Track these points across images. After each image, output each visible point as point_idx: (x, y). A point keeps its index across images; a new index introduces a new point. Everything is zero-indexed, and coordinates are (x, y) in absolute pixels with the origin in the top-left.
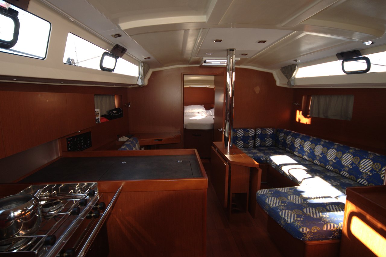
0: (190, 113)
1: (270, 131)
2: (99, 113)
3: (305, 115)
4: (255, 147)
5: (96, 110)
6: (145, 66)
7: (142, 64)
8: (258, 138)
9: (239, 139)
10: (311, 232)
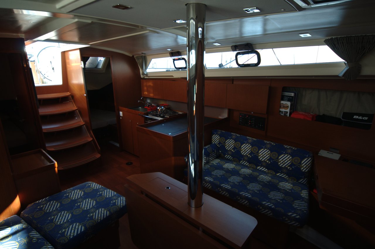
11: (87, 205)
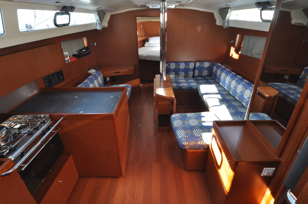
0: (154, 44)
1: (206, 65)
2: (67, 56)
3: (237, 51)
4: (194, 76)
5: (64, 53)
6: (99, 14)
7: (97, 12)
8: (197, 70)
9: (181, 71)
10: (189, 145)
11: (194, 122)
